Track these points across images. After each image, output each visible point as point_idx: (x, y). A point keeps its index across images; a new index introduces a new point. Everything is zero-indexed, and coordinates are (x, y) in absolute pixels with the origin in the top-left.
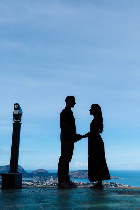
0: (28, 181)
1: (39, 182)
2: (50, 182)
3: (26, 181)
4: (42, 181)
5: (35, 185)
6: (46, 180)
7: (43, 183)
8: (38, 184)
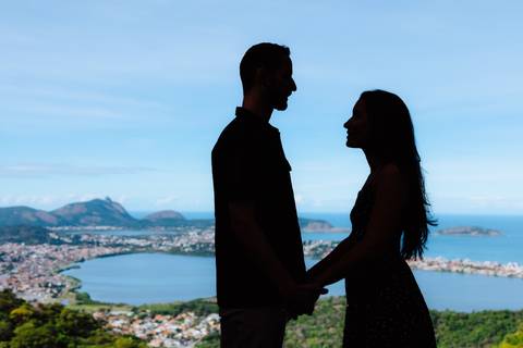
0: (138, 238)
1: (162, 240)
2: (190, 240)
3: (133, 237)
4: (170, 238)
5: (154, 246)
6: (179, 235)
7: (172, 241)
8: (160, 245)
